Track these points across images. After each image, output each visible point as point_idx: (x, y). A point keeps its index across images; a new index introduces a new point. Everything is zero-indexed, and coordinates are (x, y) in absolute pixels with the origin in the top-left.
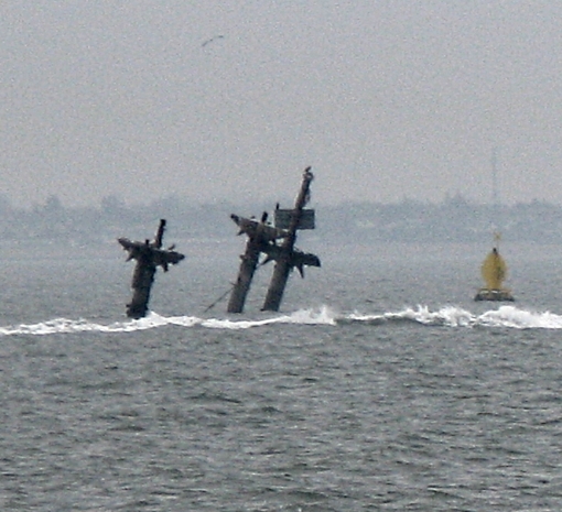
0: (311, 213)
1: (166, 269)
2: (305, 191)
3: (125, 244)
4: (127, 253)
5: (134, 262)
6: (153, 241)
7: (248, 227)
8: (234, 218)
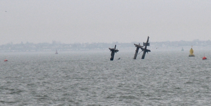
0: (149, 43)
1: (116, 53)
2: (148, 39)
3: (110, 49)
4: (110, 50)
5: (111, 52)
6: (114, 48)
7: (137, 46)
8: (135, 44)
